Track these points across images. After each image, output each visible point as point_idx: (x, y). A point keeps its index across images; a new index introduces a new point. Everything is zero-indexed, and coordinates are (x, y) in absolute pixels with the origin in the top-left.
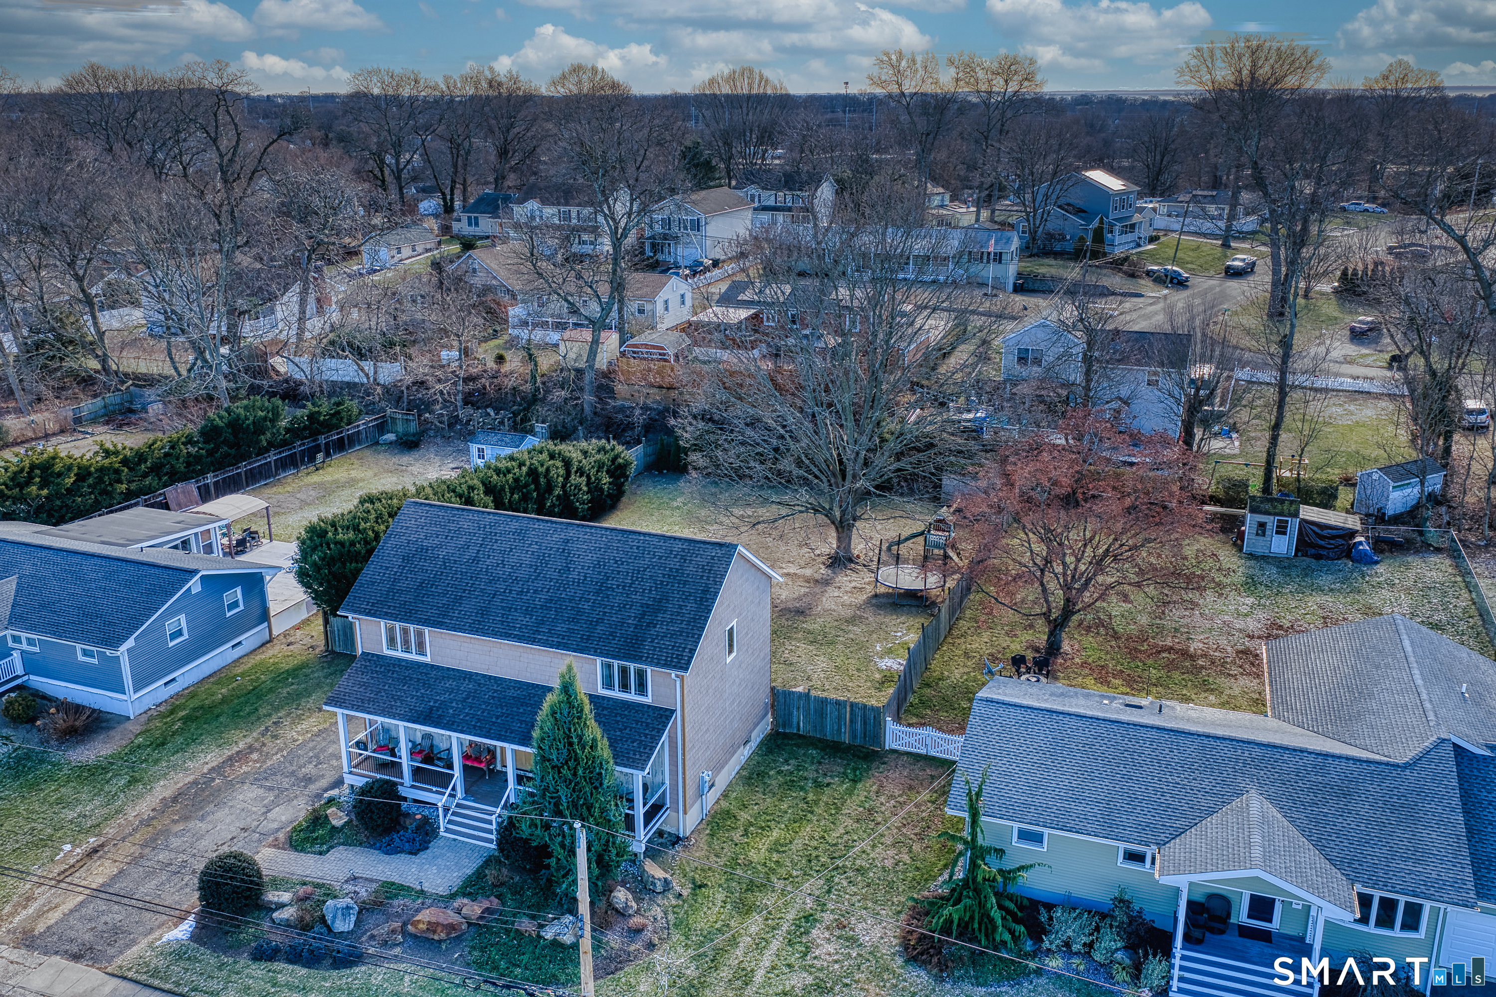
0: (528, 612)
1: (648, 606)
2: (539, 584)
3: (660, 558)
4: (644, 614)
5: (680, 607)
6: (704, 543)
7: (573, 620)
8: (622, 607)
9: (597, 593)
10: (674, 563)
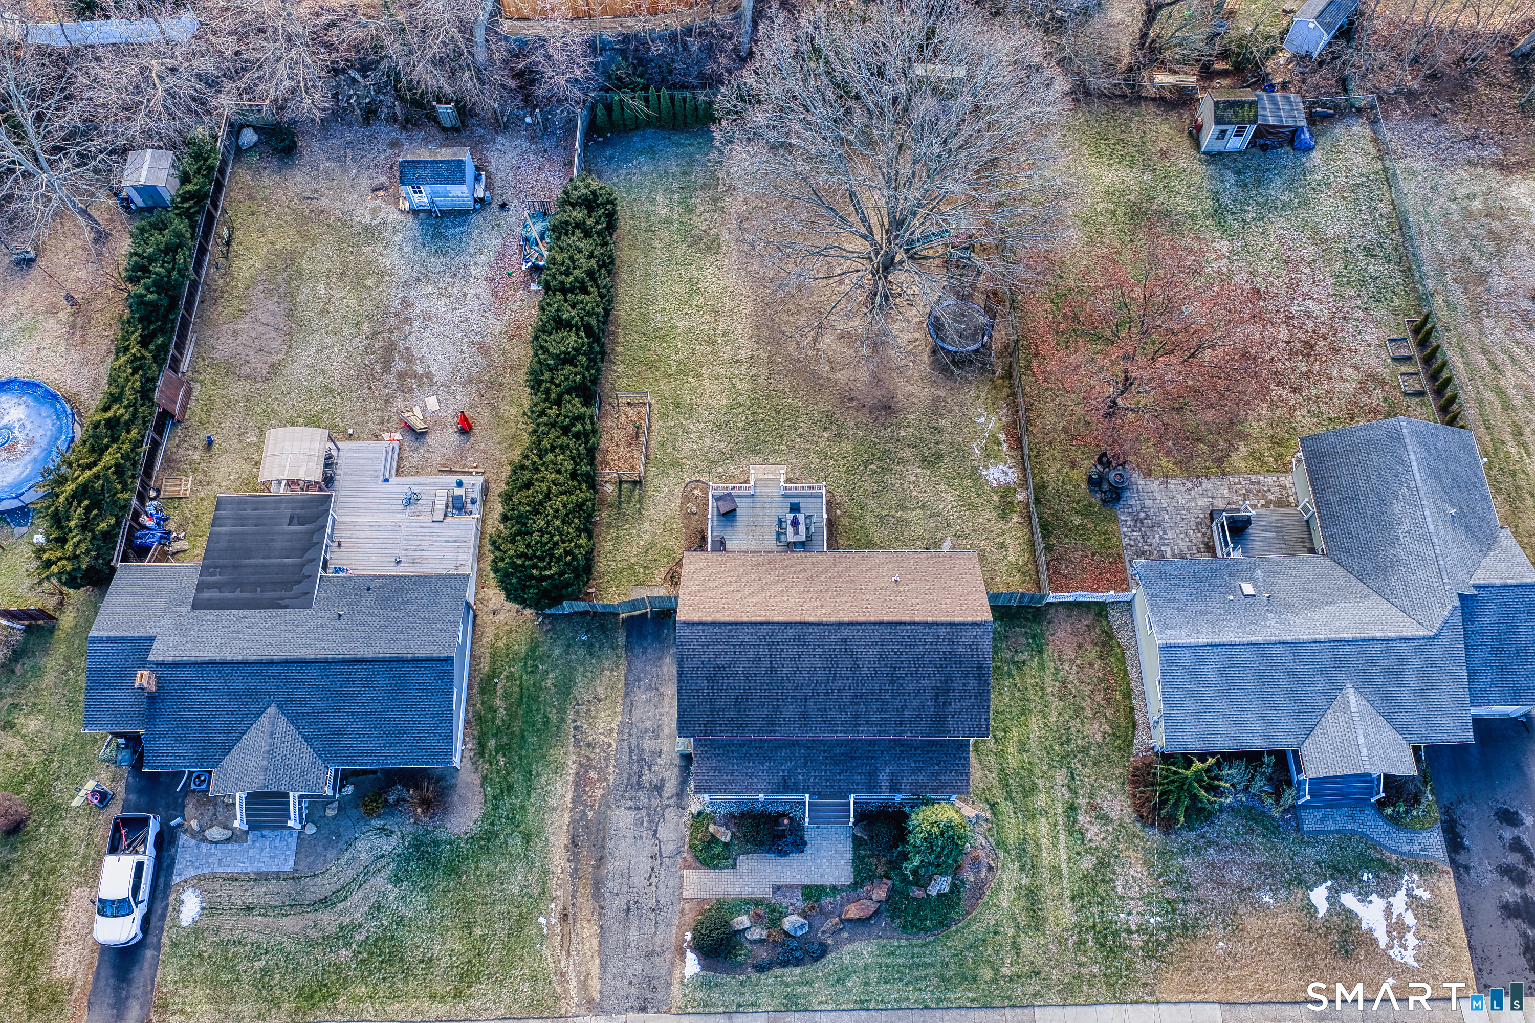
0: (842, 710)
1: (938, 688)
2: (839, 683)
3: (931, 643)
4: (937, 696)
5: (964, 685)
6: (963, 624)
7: (882, 710)
8: (917, 693)
9: (892, 683)
10: (945, 647)
